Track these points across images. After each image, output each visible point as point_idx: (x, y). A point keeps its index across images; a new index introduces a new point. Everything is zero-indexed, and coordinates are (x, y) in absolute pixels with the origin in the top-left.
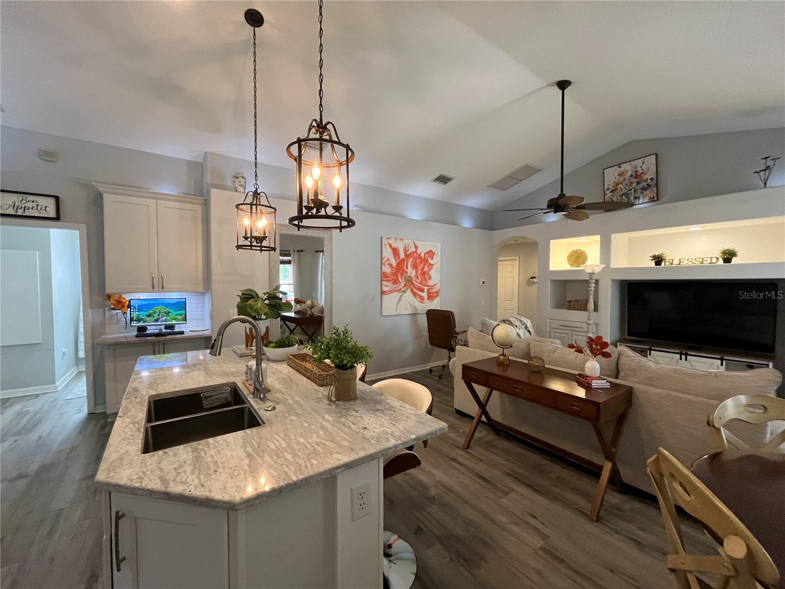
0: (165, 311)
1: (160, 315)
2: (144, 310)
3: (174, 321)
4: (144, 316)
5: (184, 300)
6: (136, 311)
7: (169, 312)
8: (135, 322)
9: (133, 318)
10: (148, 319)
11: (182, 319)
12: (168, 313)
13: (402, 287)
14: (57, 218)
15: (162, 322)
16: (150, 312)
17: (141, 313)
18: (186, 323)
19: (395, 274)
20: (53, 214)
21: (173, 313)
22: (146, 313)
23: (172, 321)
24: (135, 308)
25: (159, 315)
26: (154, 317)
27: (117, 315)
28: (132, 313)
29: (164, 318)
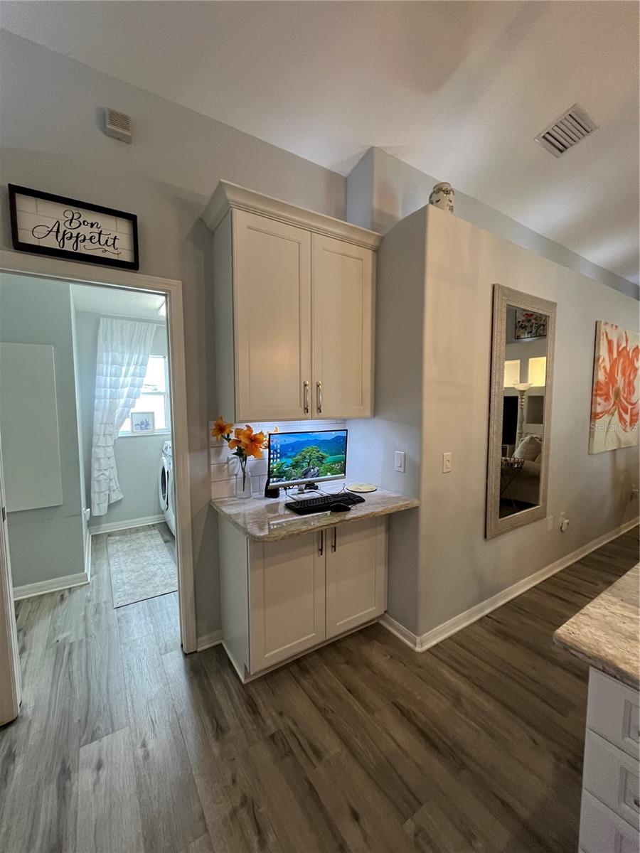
0: (317, 454)
1: (311, 463)
2: (289, 454)
3: (329, 474)
4: (288, 466)
5: (343, 434)
6: (277, 458)
7: (323, 458)
8: (275, 479)
9: (273, 471)
10: (294, 472)
11: (340, 469)
12: (321, 460)
13: (611, 406)
14: (133, 266)
15: (312, 477)
16: (298, 457)
17: (284, 460)
18: (344, 477)
19: (607, 384)
20: (126, 256)
21: (330, 459)
22: (290, 461)
23: (326, 475)
24: (276, 451)
25: (309, 465)
26: (303, 467)
27: (228, 463)
28: (272, 461)
29: (316, 470)
